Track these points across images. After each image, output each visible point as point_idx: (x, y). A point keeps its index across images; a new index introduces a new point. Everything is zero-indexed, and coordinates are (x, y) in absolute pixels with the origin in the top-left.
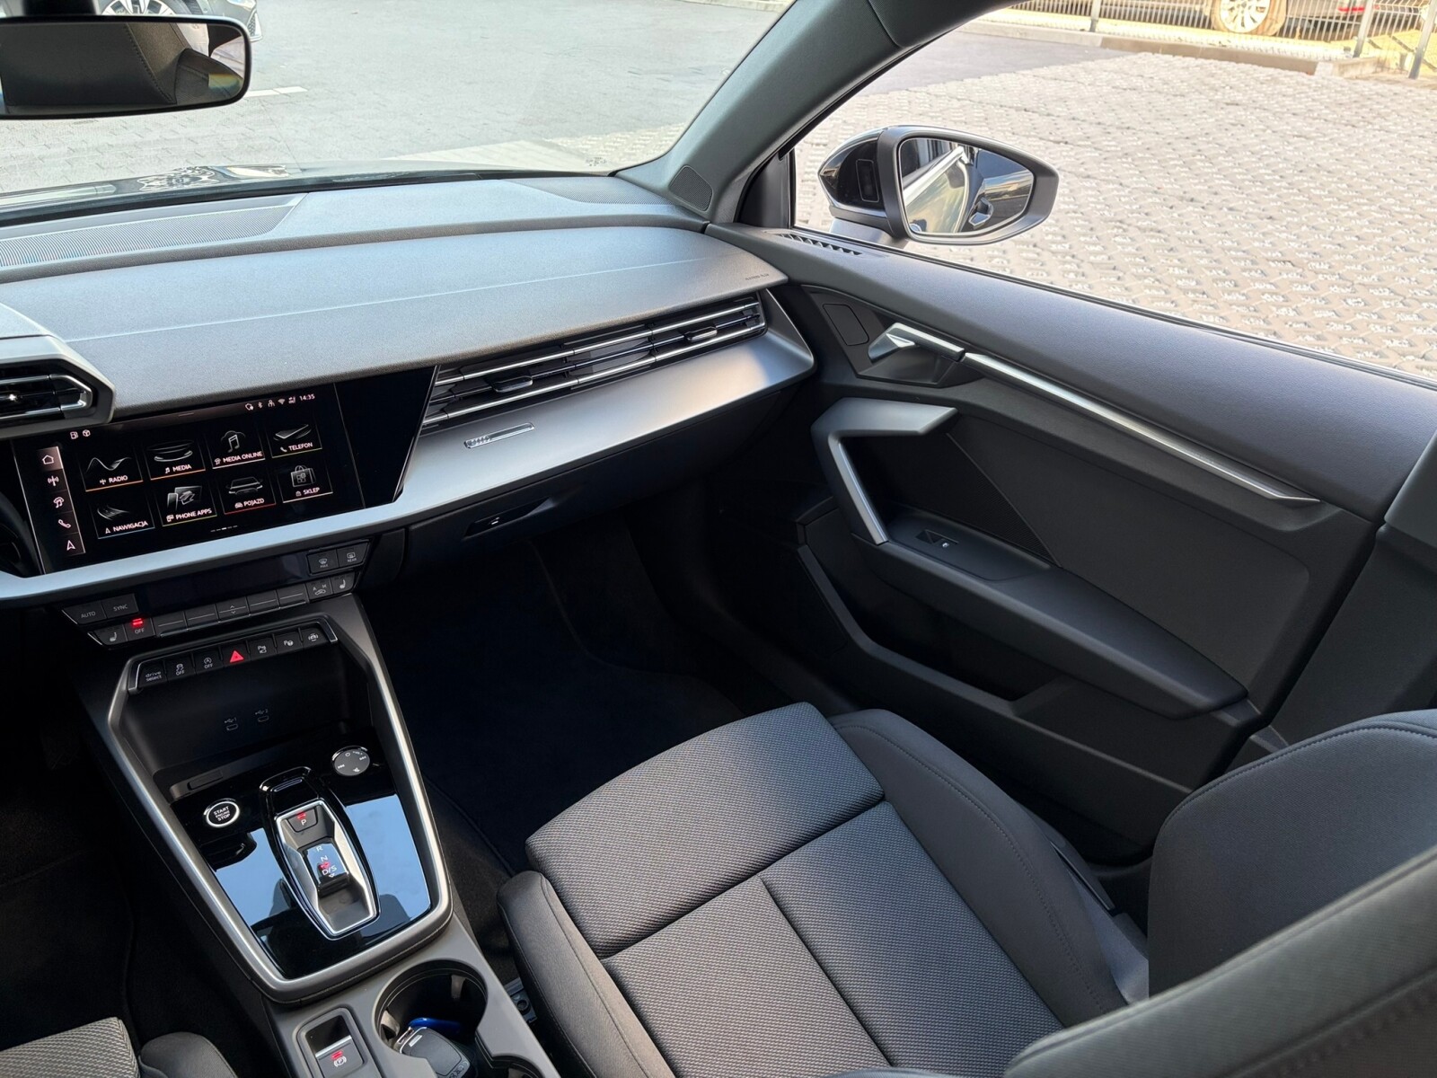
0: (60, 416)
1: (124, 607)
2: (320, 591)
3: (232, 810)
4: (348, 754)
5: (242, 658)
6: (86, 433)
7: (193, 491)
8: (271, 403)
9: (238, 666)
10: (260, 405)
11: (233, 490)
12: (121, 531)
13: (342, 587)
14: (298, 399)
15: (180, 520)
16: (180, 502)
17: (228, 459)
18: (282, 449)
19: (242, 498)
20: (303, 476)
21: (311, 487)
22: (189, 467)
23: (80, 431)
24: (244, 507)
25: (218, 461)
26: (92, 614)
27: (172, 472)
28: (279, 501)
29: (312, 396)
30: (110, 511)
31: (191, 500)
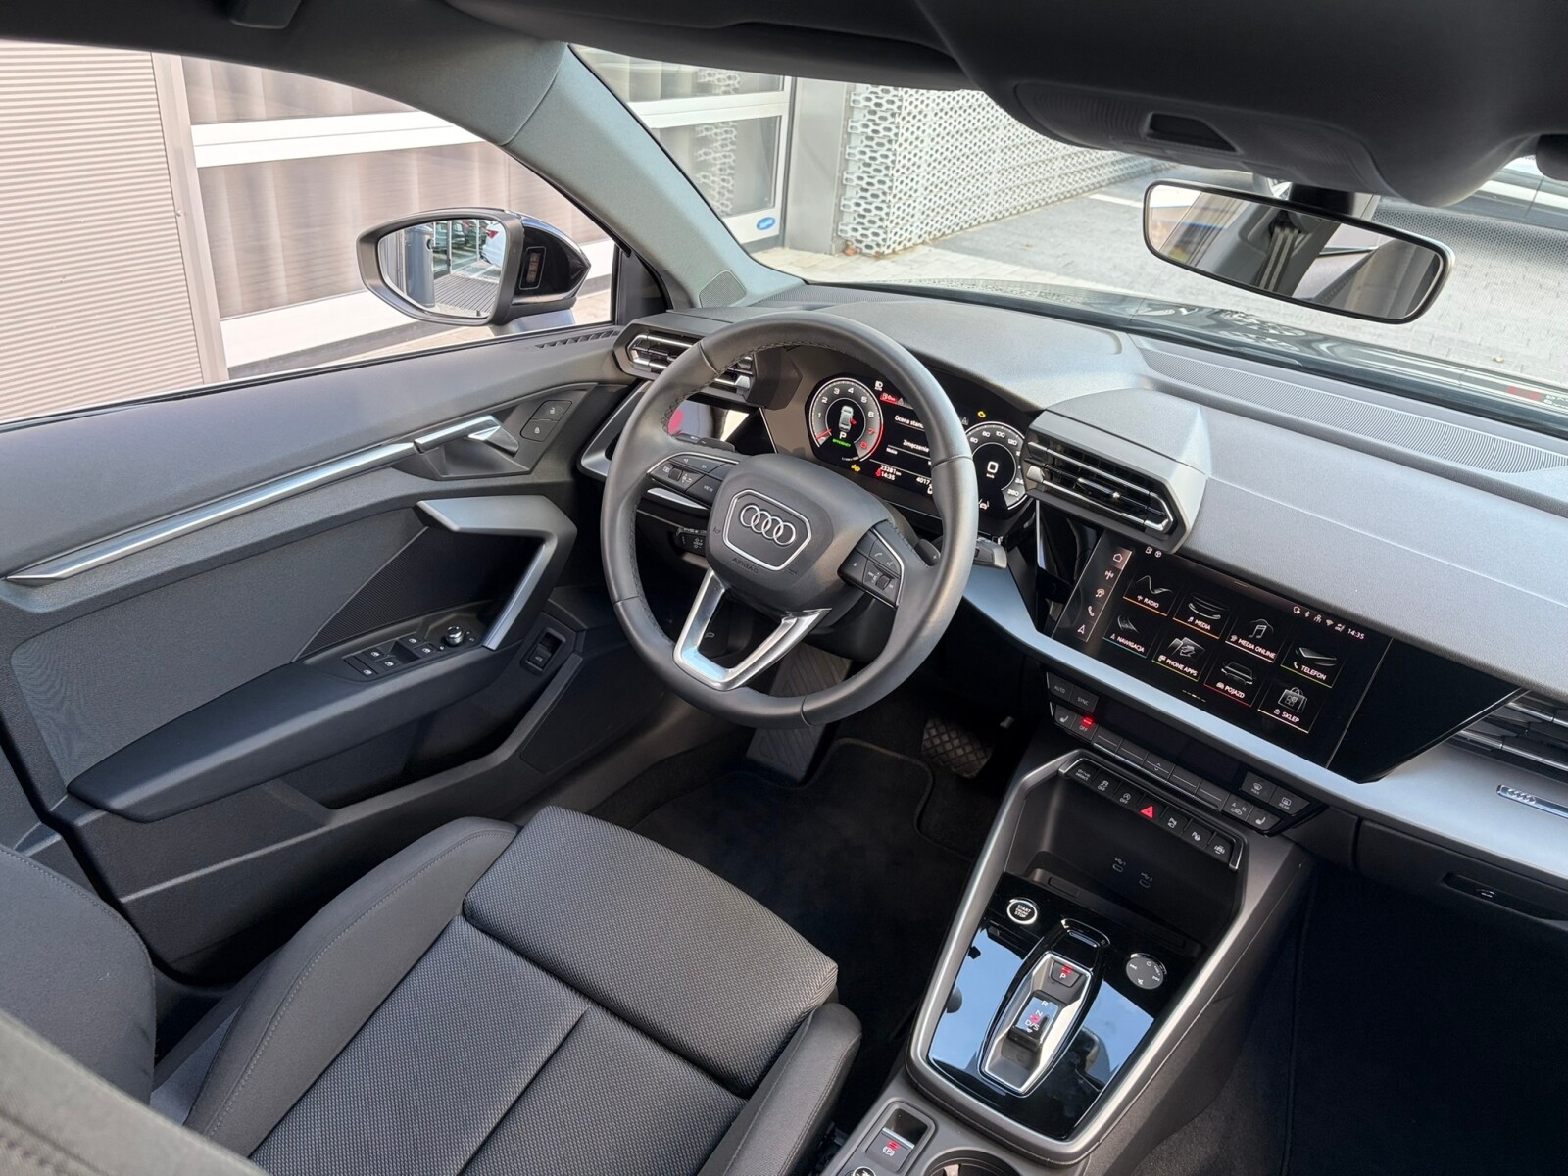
0: (1142, 528)
1: (1085, 702)
2: (1238, 810)
3: (1030, 916)
4: (1149, 964)
5: (1151, 816)
6: (1158, 554)
7: (1196, 649)
8: (1318, 618)
9: (1144, 819)
10: (1307, 614)
11: (1226, 670)
12: (1122, 643)
13: (1259, 822)
14: (1346, 630)
15: (1168, 664)
16: (1179, 651)
17: (1243, 642)
18: (1295, 664)
19: (1228, 681)
20: (1294, 699)
21: (1293, 714)
22: (1209, 628)
23: (1155, 550)
24: (1223, 690)
25: (1234, 638)
26: (1063, 691)
27: (1192, 623)
28: (1256, 706)
29: (1361, 636)
30: (1127, 623)
31: (1189, 655)
